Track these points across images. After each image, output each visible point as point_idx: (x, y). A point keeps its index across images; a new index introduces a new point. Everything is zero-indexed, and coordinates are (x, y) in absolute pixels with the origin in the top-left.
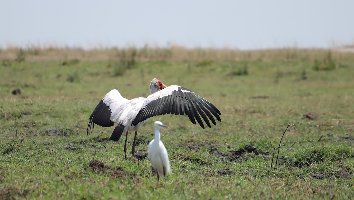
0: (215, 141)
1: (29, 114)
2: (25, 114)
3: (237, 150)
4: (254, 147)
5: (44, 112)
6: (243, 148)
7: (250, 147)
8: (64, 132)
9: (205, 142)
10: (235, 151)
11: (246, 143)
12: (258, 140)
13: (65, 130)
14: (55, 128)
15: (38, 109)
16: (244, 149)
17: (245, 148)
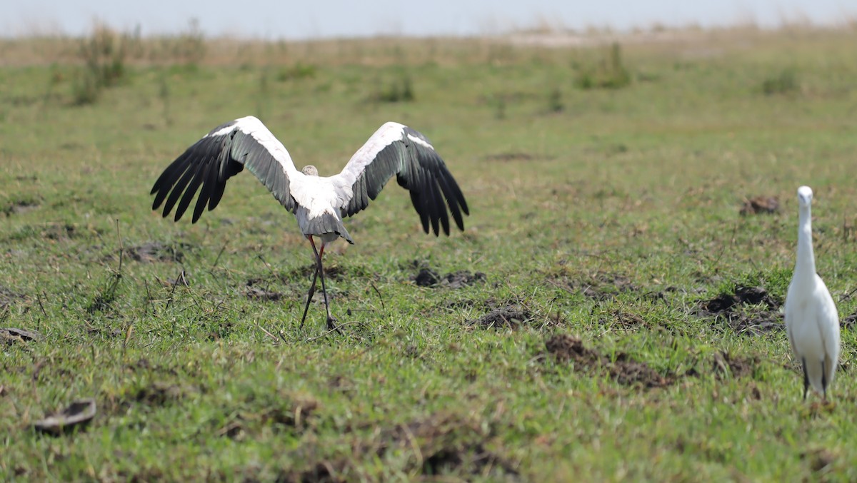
0: (622, 273)
1: (34, 203)
2: (23, 204)
3: (713, 297)
4: (762, 289)
5: (74, 199)
6: (730, 293)
7: (750, 288)
8: (175, 251)
9: (597, 276)
10: (707, 299)
11: (738, 279)
12: (767, 271)
13: (178, 245)
14: (153, 242)
15: (55, 191)
16: (732, 294)
17: (737, 292)
